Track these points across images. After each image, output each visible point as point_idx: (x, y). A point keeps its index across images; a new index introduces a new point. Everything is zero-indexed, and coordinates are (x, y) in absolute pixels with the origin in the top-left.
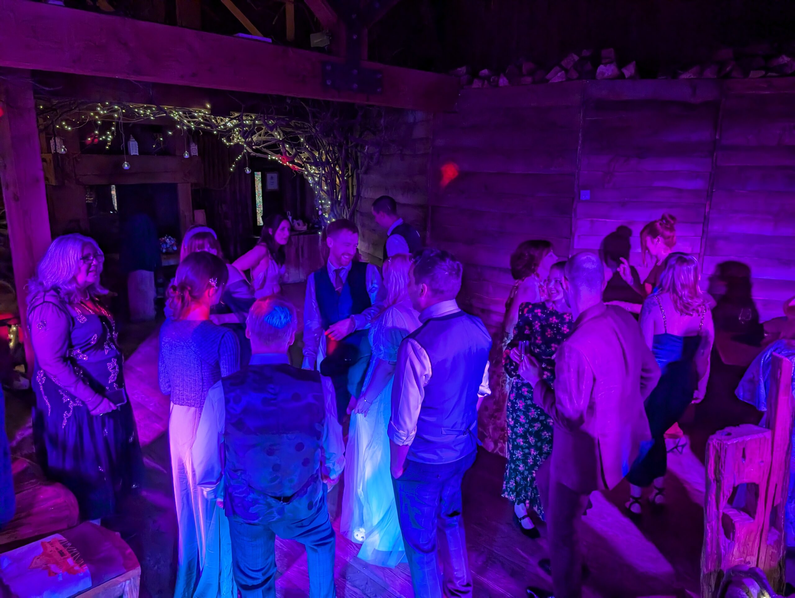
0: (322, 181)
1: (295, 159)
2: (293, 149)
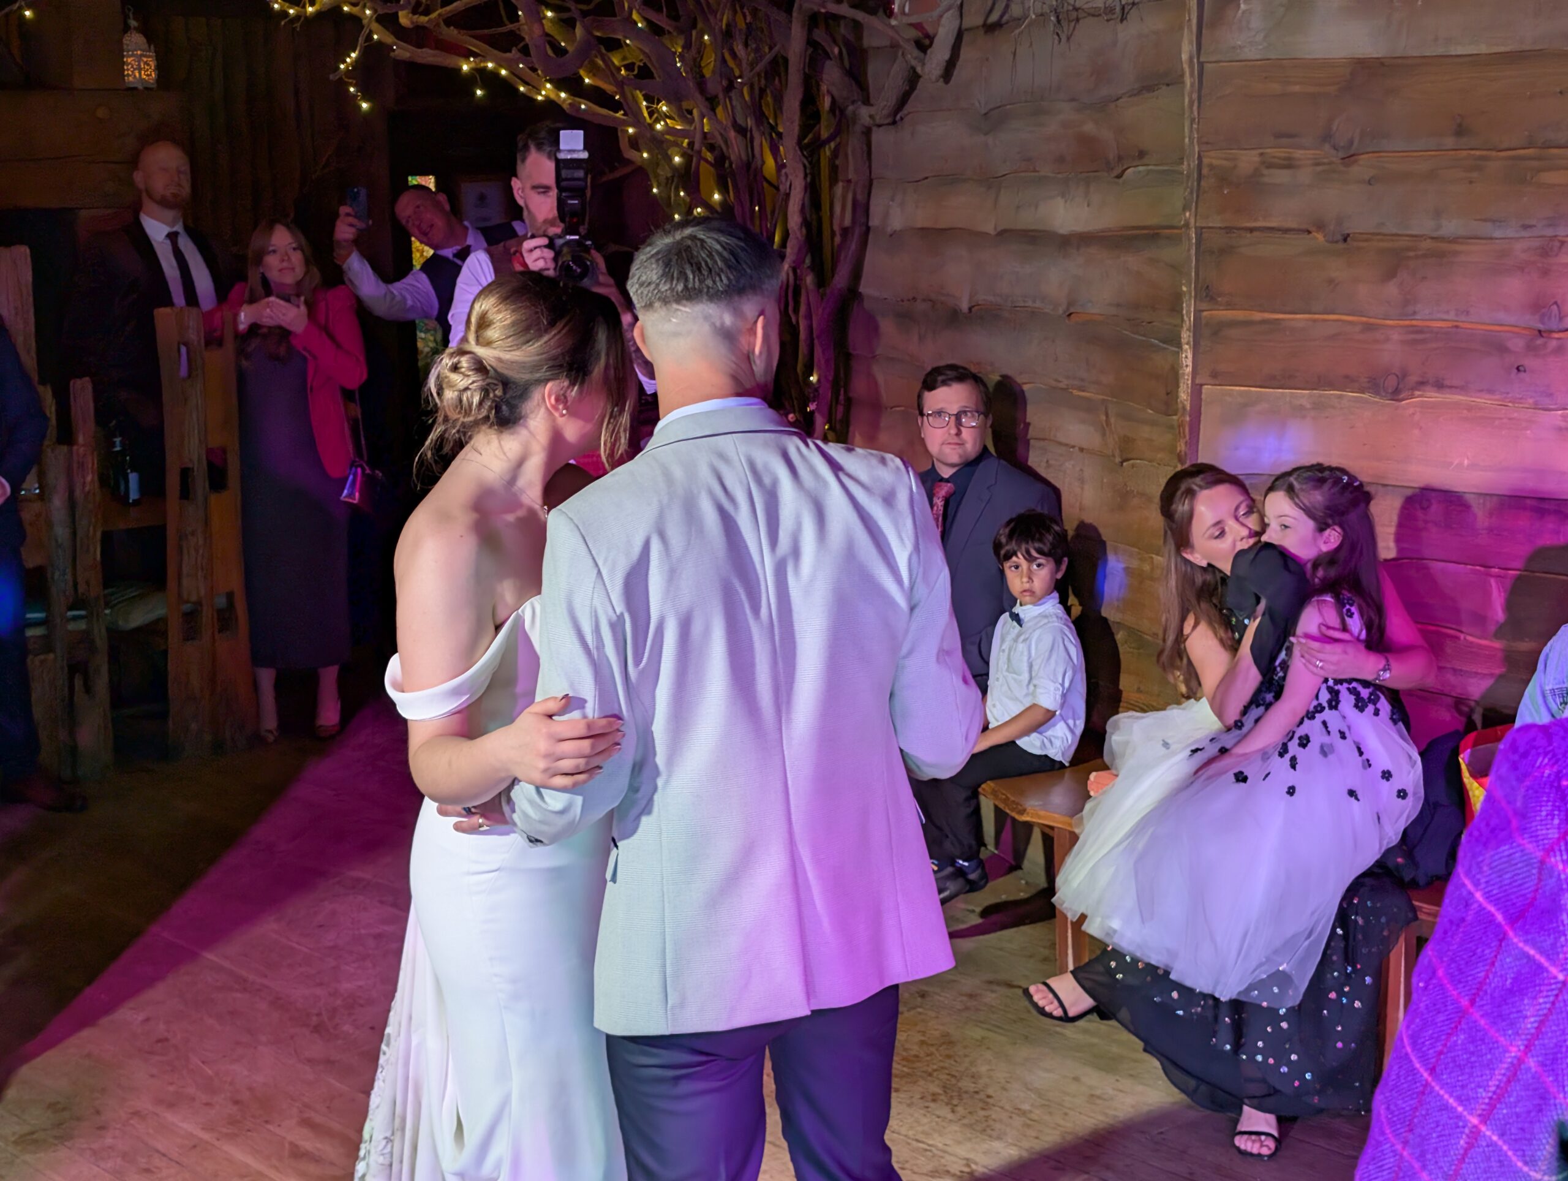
0: (702, 163)
1: (582, 72)
2: (574, 28)
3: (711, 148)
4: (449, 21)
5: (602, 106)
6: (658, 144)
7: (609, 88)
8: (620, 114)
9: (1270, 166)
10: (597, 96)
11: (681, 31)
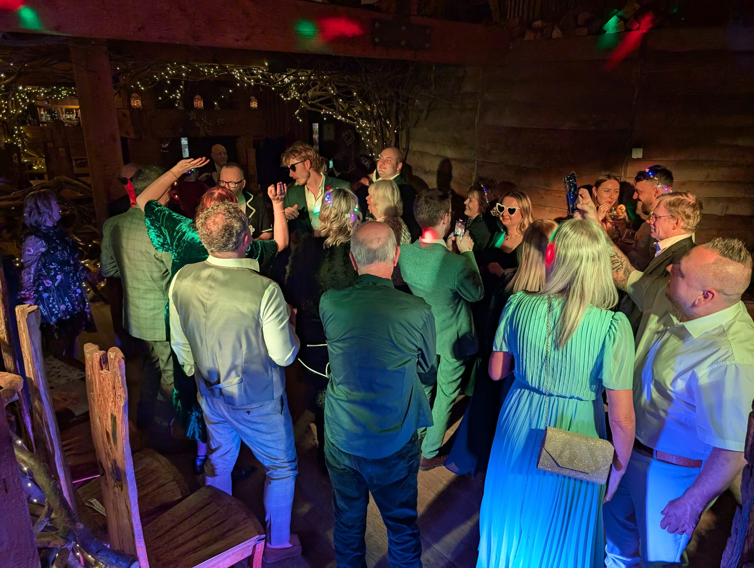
0: (373, 134)
1: (348, 114)
2: (346, 103)
3: (375, 130)
4: (320, 102)
5: (351, 121)
6: (364, 129)
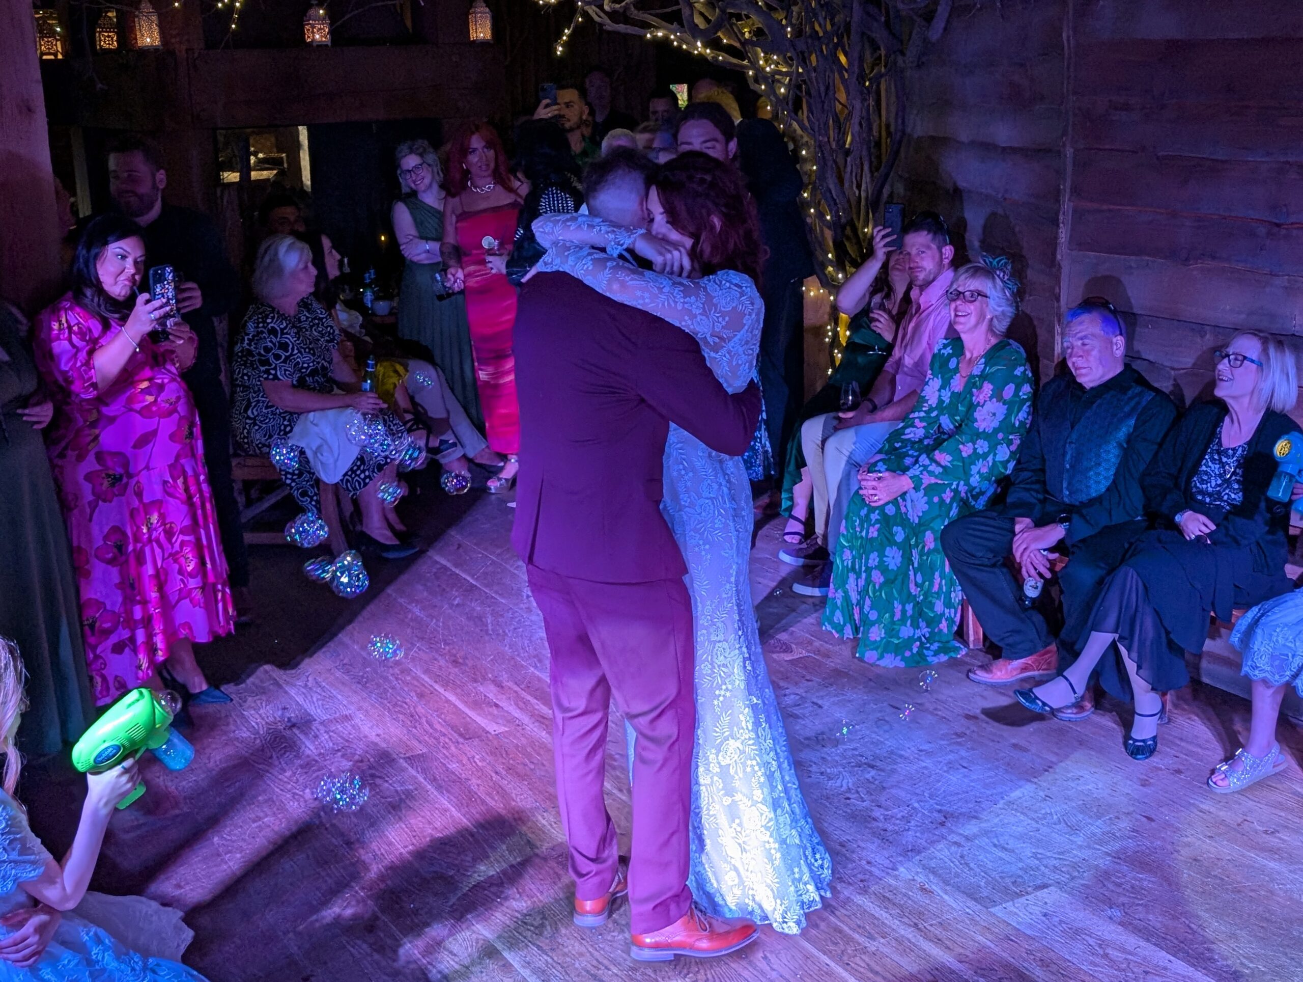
1: (721, 36)
2: (715, 6)
5: (734, 57)
6: (770, 81)
7: (737, 45)
8: (745, 62)
9: (1116, 109)
10: (729, 50)
11: (782, 9)
